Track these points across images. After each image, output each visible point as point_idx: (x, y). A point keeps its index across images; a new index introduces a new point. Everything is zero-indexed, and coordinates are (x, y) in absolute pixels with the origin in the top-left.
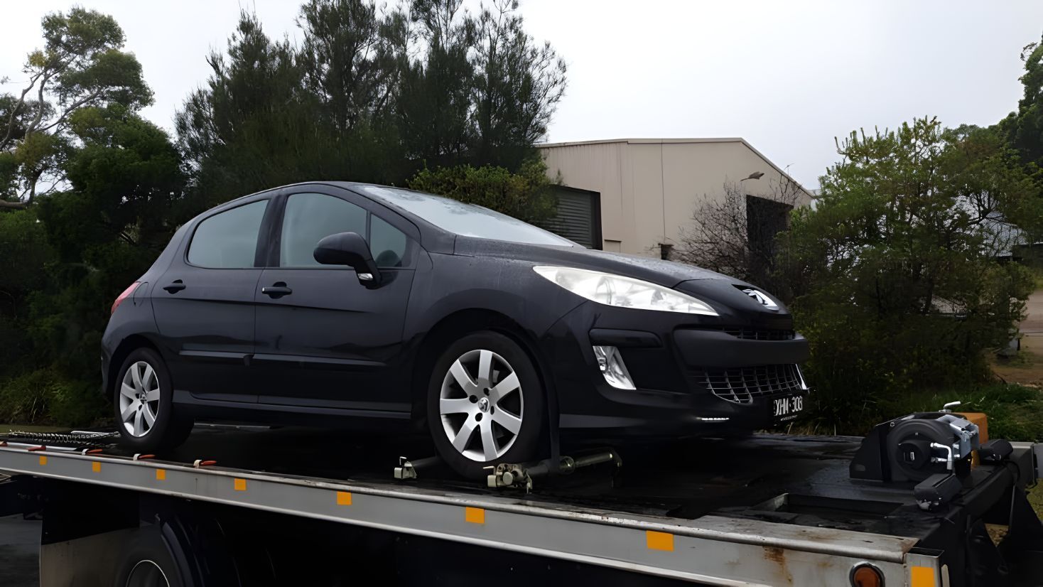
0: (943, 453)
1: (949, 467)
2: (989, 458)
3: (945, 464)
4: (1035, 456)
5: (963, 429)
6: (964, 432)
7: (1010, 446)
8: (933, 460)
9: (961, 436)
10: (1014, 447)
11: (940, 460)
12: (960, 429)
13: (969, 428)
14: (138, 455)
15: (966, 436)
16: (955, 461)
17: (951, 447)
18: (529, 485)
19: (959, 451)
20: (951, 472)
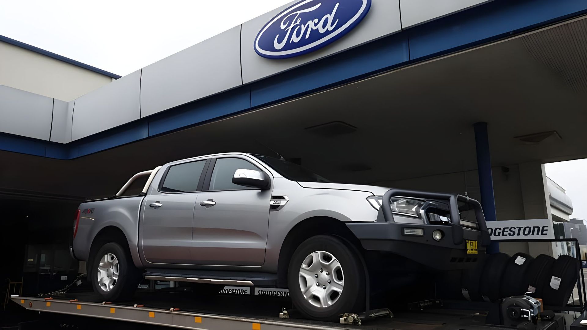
0: (527, 313)
1: (530, 319)
2: (545, 318)
3: (528, 318)
4: (565, 320)
5: (535, 303)
6: (535, 304)
7: (554, 314)
8: (522, 316)
9: (534, 307)
10: (556, 315)
11: (525, 316)
12: (533, 303)
13: (537, 303)
14: (136, 305)
15: (536, 306)
16: (532, 317)
17: (530, 311)
18: (360, 323)
19: (533, 313)
20: (530, 321)
